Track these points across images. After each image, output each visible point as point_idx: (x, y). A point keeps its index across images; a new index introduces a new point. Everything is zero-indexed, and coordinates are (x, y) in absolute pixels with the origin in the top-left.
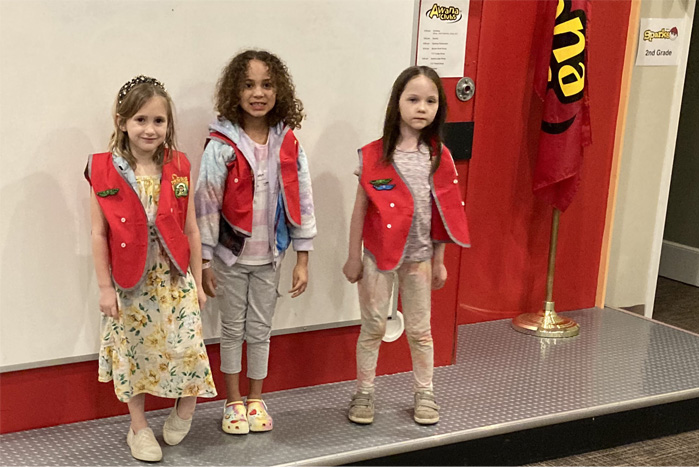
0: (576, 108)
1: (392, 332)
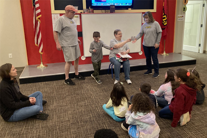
0: (166, 26)
1: (141, 54)
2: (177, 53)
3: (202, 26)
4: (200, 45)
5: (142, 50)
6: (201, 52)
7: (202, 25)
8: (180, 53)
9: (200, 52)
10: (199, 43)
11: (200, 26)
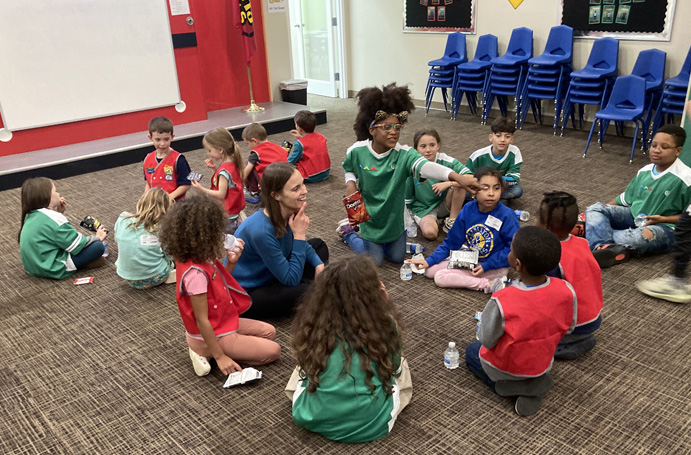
1: (181, 108)
3: (334, 22)
4: (337, 77)
5: (184, 95)
6: (343, 95)
7: (335, 19)
9: (341, 97)
10: (335, 70)
11: (330, 22)
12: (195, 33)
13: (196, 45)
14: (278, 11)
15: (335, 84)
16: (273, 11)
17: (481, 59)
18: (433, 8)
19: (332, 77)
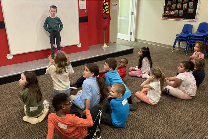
1: (79, 46)
2: (113, 42)
4: (131, 33)
5: (80, 42)
6: (133, 40)
7: (133, 12)
8: (116, 43)
9: (132, 40)
10: (131, 31)
11: (131, 14)
12: (87, 17)
13: (87, 21)
14: (115, 9)
15: (130, 36)
16: (113, 9)
17: (200, 32)
18: (177, 11)
19: (129, 33)
